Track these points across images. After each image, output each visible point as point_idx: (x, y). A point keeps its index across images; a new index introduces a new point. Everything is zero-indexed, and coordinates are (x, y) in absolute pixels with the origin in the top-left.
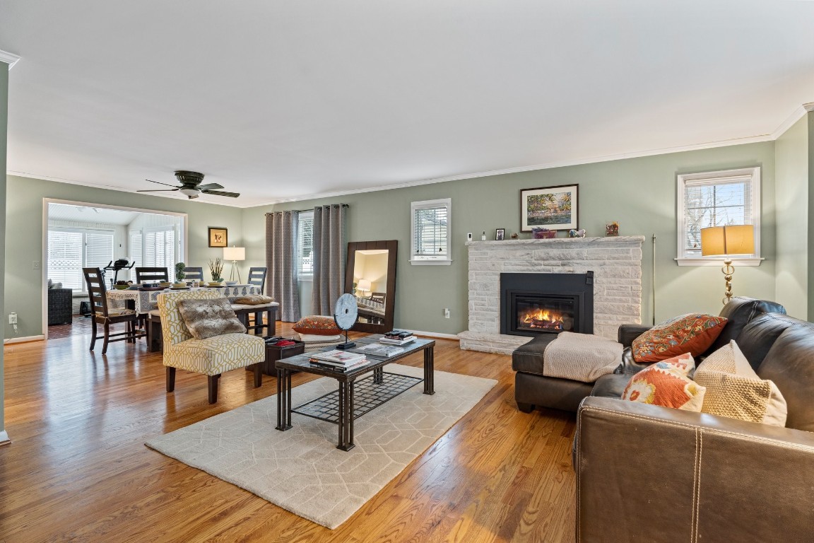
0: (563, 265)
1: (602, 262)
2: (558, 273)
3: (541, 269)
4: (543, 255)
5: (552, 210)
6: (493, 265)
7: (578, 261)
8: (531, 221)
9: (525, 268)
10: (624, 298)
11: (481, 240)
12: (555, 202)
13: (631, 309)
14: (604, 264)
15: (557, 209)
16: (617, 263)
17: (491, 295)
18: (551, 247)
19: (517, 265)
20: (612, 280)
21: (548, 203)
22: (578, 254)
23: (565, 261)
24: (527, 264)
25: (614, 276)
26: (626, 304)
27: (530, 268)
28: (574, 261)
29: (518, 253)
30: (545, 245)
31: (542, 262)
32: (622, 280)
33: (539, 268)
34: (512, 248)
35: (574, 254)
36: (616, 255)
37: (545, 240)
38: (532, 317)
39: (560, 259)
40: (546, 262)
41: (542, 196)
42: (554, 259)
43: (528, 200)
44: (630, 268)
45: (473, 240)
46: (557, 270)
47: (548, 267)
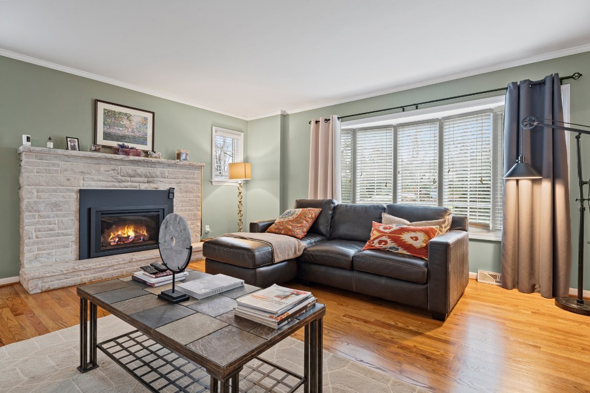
0: (148, 182)
1: (178, 180)
2: (145, 189)
3: (128, 185)
4: (130, 172)
5: (130, 130)
6: (68, 180)
7: (161, 180)
8: (107, 136)
9: (111, 184)
10: (191, 208)
11: (46, 146)
12: (133, 123)
13: (195, 216)
14: (180, 183)
15: (135, 130)
16: (188, 182)
17: (64, 216)
18: (138, 165)
19: (100, 181)
20: (184, 194)
21: (125, 122)
22: (161, 173)
23: (150, 179)
24: (114, 180)
25: (186, 192)
26: (192, 212)
27: (117, 184)
28: (159, 179)
29: (103, 168)
30: (133, 162)
31: (129, 179)
32: (191, 194)
33: (126, 184)
34: (95, 161)
35: (158, 174)
36: (187, 176)
37: (131, 158)
38: (116, 235)
39: (146, 177)
40: (133, 179)
41: (120, 113)
42: (141, 176)
43: (104, 113)
44: (195, 185)
45: (32, 145)
46: (144, 187)
47: (134, 184)
